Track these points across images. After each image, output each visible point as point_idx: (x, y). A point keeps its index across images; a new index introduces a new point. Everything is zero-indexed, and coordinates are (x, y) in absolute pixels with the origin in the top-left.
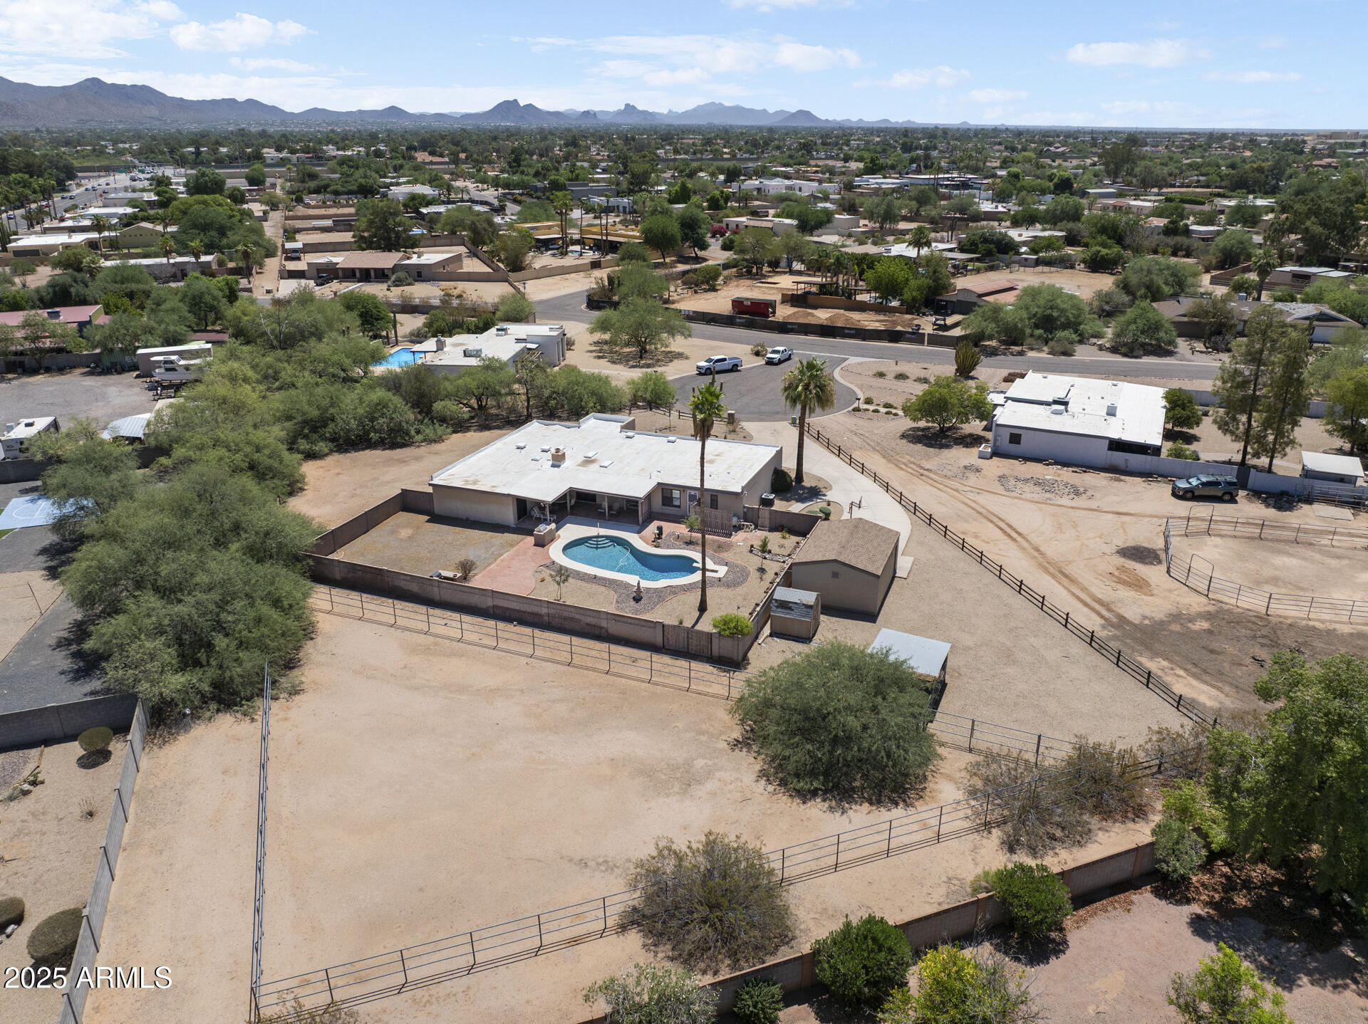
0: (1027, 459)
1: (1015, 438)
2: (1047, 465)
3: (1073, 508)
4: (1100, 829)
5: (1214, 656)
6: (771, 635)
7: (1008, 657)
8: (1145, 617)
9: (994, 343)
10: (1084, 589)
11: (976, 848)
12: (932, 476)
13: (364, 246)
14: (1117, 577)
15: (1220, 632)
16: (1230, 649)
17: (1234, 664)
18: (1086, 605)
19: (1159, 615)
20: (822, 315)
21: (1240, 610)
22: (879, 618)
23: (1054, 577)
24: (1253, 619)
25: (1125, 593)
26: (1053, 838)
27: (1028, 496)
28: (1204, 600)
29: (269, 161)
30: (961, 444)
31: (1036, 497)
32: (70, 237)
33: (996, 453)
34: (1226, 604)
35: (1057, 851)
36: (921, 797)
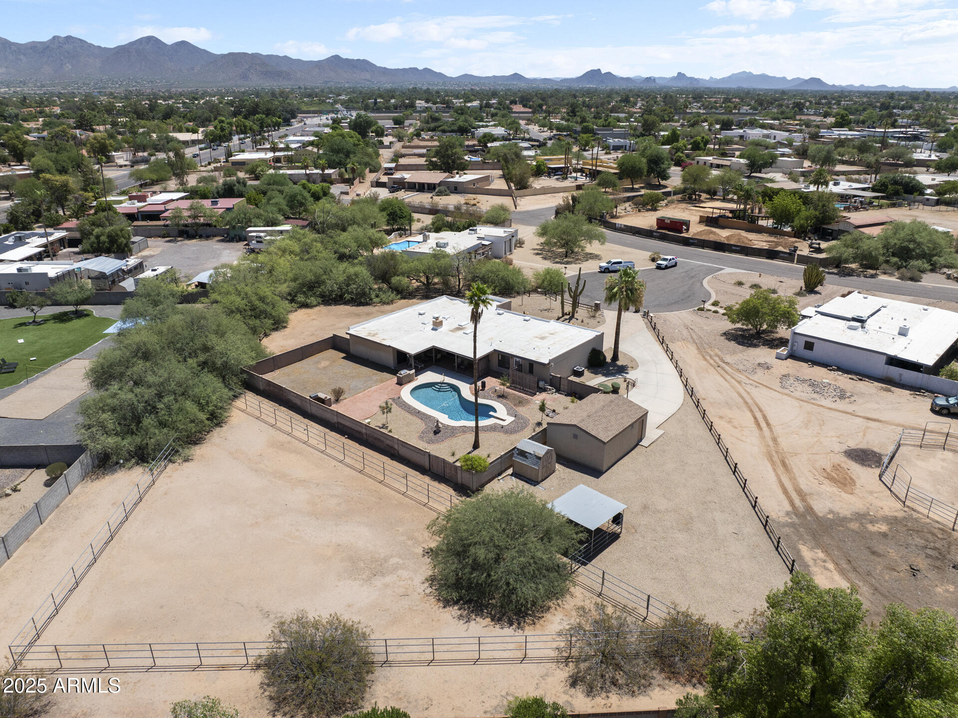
0: (815, 363)
1: (809, 346)
2: (831, 370)
3: (830, 409)
4: (659, 685)
5: (872, 557)
6: (512, 475)
7: (687, 525)
8: (831, 512)
9: (853, 266)
10: (793, 479)
11: (547, 675)
12: (727, 368)
13: (431, 167)
14: (828, 473)
15: (893, 537)
16: (893, 553)
17: (887, 568)
18: (785, 491)
19: (845, 512)
20: (723, 234)
21: (928, 521)
22: (604, 476)
23: (773, 464)
24: (936, 531)
25: (828, 488)
26: (614, 683)
27: (797, 394)
28: (899, 505)
29: (418, 109)
30: (768, 345)
31: (804, 396)
32: (266, 154)
33: (792, 356)
34: (918, 512)
35: (610, 695)
36: (534, 624)
